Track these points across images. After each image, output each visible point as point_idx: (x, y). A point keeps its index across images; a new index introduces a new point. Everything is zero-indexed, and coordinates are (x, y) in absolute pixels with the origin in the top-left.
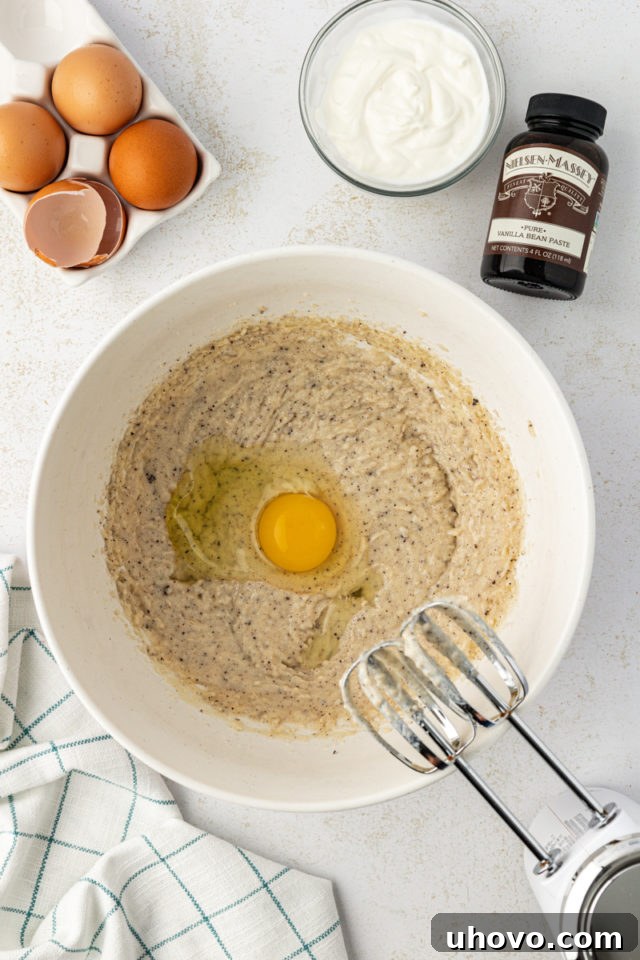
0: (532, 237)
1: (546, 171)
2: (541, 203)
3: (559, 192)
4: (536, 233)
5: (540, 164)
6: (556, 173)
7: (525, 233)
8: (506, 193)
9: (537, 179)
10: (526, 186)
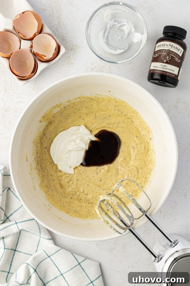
1: (168, 49)
2: (166, 58)
3: (172, 55)
4: (164, 67)
5: (166, 47)
6: (171, 50)
7: (161, 67)
8: (156, 55)
9: (165, 51)
10: (162, 53)
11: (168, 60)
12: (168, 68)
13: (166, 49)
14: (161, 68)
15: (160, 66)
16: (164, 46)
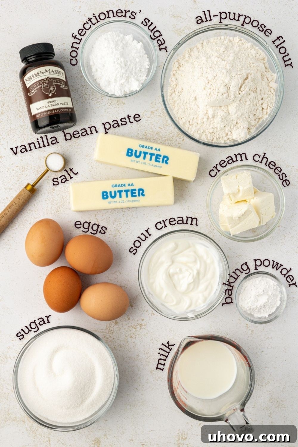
0: (53, 105)
1: (46, 77)
2: (51, 90)
3: (55, 83)
4: (54, 103)
5: (42, 75)
6: (51, 77)
7: (50, 104)
8: (32, 92)
9: (44, 81)
10: (41, 86)
11: (55, 92)
12: (59, 102)
13: (44, 77)
14: (50, 106)
15: (48, 104)
16: (39, 75)
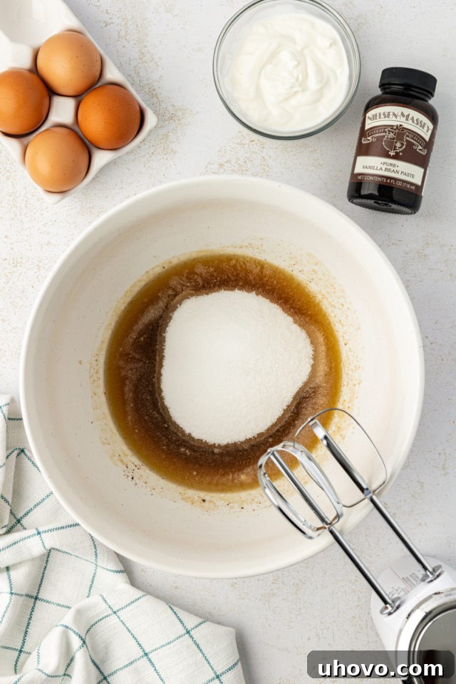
0: (389, 170)
1: (399, 123)
2: (395, 146)
3: (407, 138)
4: (391, 167)
7: (384, 168)
8: (369, 138)
10: (384, 134)
11: (400, 152)
12: (400, 169)
13: (394, 123)
15: (382, 166)
16: (388, 117)
